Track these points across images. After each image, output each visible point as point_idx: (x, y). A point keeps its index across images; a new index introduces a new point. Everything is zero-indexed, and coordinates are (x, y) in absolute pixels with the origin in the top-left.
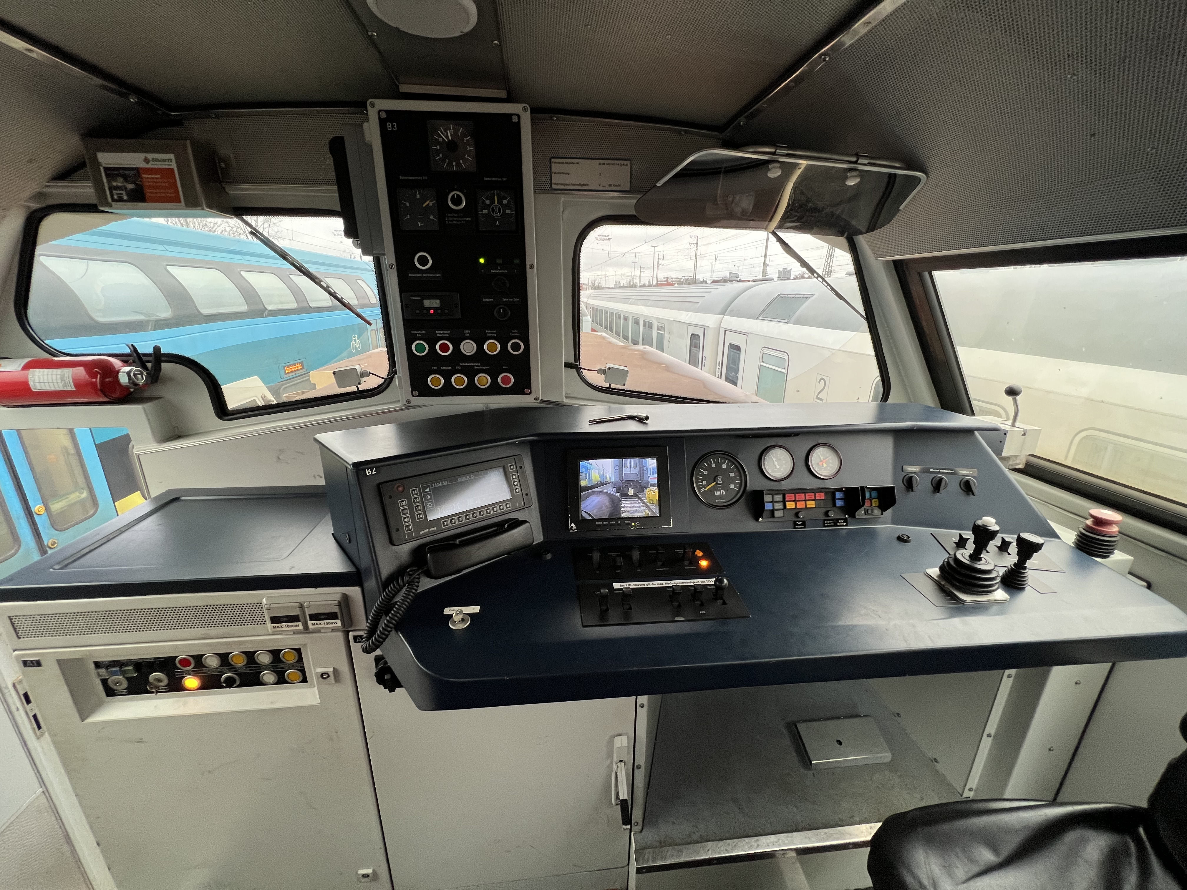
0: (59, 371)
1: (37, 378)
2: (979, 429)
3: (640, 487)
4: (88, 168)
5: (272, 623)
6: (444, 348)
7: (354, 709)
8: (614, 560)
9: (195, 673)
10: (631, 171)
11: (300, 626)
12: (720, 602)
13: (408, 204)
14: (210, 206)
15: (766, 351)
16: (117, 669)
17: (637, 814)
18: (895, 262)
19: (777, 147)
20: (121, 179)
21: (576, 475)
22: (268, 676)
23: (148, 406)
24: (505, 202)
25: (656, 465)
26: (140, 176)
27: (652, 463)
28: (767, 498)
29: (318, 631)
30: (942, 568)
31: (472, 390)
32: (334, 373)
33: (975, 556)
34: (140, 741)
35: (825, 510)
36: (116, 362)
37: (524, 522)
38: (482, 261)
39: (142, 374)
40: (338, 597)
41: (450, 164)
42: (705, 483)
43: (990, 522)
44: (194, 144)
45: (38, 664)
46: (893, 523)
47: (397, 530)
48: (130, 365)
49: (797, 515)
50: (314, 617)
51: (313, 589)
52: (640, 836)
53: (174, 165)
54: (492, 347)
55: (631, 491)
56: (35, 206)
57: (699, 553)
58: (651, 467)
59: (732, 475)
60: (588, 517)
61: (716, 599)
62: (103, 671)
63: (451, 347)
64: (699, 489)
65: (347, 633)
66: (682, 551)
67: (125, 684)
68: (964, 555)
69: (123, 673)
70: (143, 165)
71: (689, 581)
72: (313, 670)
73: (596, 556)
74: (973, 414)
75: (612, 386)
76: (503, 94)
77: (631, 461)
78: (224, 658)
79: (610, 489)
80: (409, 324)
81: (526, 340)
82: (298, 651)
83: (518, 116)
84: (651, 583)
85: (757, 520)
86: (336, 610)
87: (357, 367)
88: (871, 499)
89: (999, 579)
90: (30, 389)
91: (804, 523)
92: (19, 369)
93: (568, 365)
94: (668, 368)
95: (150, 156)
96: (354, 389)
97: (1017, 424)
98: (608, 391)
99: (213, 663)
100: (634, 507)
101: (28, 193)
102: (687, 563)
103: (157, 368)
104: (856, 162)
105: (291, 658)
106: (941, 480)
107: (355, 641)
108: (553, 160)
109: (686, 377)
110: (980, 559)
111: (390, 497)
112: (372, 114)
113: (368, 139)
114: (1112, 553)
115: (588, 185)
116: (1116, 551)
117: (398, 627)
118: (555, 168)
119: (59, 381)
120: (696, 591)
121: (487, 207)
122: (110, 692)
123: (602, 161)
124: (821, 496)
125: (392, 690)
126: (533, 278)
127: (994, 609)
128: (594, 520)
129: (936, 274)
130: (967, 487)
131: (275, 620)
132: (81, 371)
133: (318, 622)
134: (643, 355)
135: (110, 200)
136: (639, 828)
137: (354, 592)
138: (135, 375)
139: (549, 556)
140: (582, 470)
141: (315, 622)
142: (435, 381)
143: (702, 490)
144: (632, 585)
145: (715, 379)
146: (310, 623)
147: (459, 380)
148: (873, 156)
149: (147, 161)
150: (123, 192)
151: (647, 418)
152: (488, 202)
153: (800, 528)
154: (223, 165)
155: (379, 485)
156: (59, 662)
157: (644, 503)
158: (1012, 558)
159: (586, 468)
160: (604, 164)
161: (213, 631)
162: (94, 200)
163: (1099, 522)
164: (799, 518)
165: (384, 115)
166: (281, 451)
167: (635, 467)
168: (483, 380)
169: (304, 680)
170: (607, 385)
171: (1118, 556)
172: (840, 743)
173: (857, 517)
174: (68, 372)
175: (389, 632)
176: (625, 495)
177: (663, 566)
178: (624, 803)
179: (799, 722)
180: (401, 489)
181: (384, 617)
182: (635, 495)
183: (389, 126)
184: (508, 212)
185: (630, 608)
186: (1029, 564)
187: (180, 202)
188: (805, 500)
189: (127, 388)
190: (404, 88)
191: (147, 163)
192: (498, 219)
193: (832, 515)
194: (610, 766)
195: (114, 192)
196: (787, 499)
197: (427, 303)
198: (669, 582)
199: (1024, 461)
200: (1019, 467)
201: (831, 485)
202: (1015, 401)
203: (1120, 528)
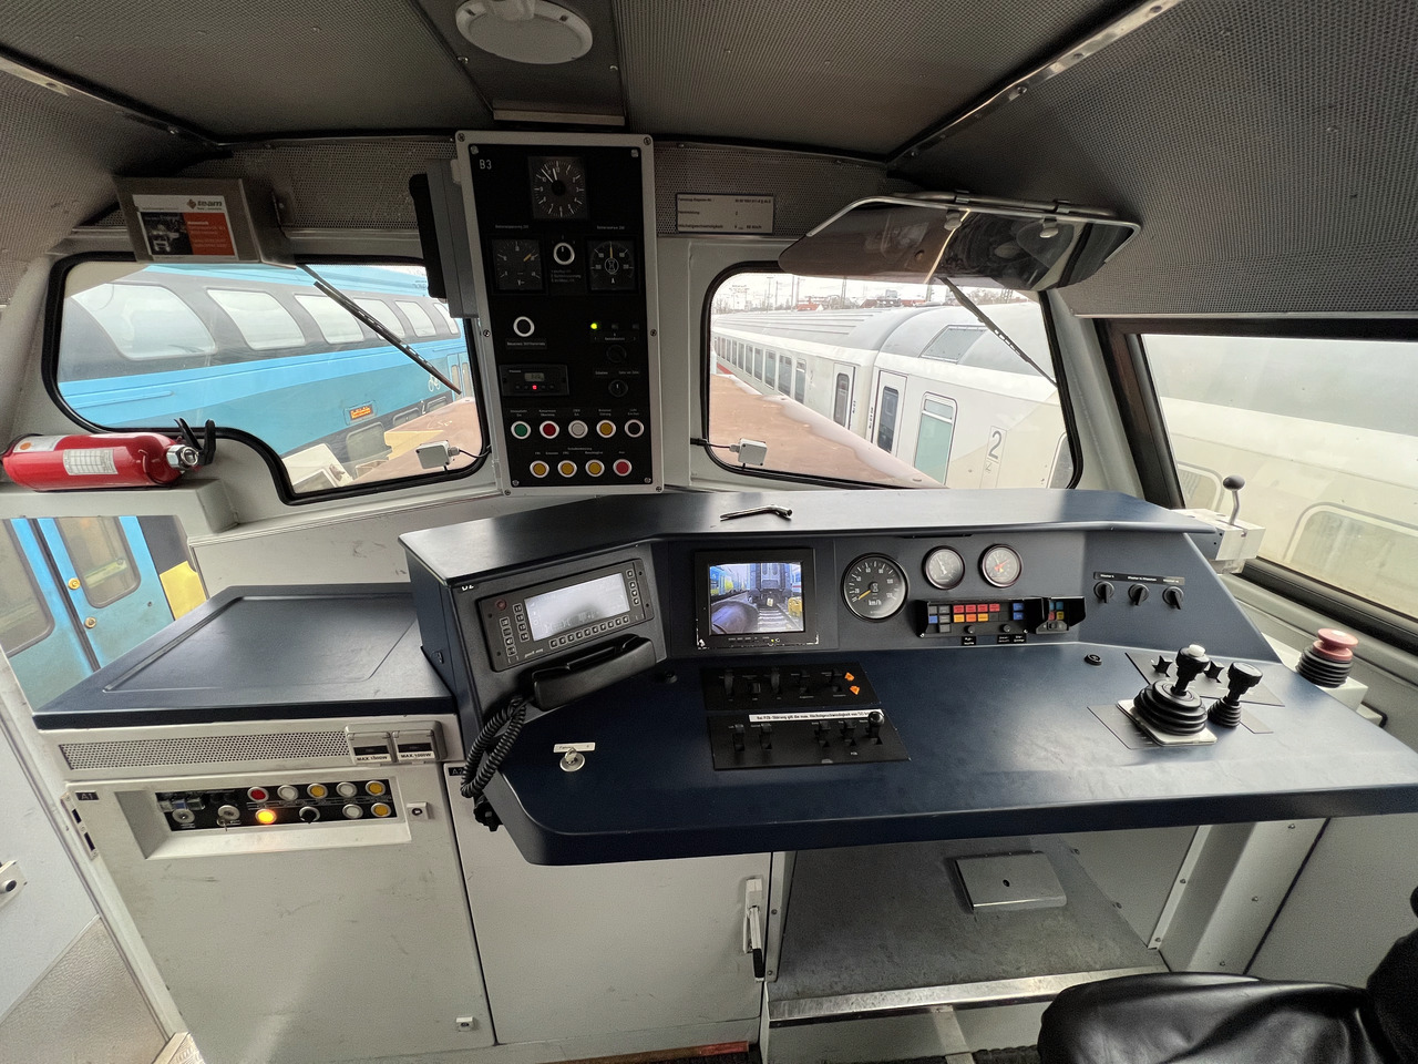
0: (97, 452)
1: (73, 459)
2: (1189, 531)
3: (781, 594)
4: (122, 211)
5: (357, 754)
6: (549, 430)
7: (450, 848)
8: (750, 685)
9: (269, 806)
10: (775, 209)
11: (389, 758)
12: (874, 740)
13: (505, 258)
14: (269, 257)
15: (929, 397)
16: (182, 801)
17: (771, 962)
18: (1095, 320)
19: (957, 194)
20: (161, 227)
21: (705, 582)
22: (352, 810)
23: (202, 490)
24: (622, 255)
25: (799, 570)
26: (184, 223)
27: (795, 569)
28: (932, 610)
29: (409, 763)
30: (1137, 700)
31: (582, 479)
32: (418, 451)
33: (1179, 690)
34: (211, 880)
35: (1000, 623)
36: (162, 439)
37: (646, 640)
38: (594, 326)
39: (193, 454)
40: (431, 726)
41: (556, 210)
42: (858, 591)
43: (1198, 651)
44: (247, 181)
45: (94, 796)
46: (1081, 639)
47: (499, 654)
48: (179, 443)
49: (966, 629)
50: (403, 748)
51: (402, 716)
52: (773, 985)
53: (224, 209)
54: (606, 429)
55: (770, 602)
56: (61, 255)
57: (849, 677)
58: (794, 573)
59: (890, 581)
60: (719, 632)
61: (869, 737)
62: (166, 803)
63: (558, 429)
64: (850, 599)
65: (441, 765)
66: (829, 674)
67: (192, 818)
68: (1165, 685)
69: (191, 806)
70: (188, 209)
71: (837, 713)
72: (403, 804)
73: (729, 680)
74: (1183, 506)
75: (747, 465)
76: (619, 121)
77: (770, 565)
78: (302, 790)
79: (745, 599)
80: (507, 403)
81: (646, 418)
82: (386, 782)
83: (639, 150)
84: (793, 715)
85: (918, 635)
86: (429, 740)
87: (444, 444)
88: (1055, 610)
89: (1206, 717)
90: (63, 472)
91: (974, 639)
92: (52, 449)
93: (695, 442)
94: (812, 430)
95: (196, 198)
96: (442, 469)
97: (1237, 522)
98: (742, 471)
99: (290, 795)
100: (773, 620)
101: (52, 242)
102: (835, 689)
103: (211, 445)
104: (1053, 212)
105: (379, 791)
106: (1141, 589)
107: (451, 774)
108: (680, 196)
109: (834, 442)
110: (1184, 694)
111: (490, 616)
112: (462, 149)
113: (456, 179)
114: (1343, 682)
115: (721, 227)
116: (1348, 679)
117: (501, 770)
118: (682, 206)
119: (99, 463)
120: (844, 728)
121: (601, 261)
122: (175, 826)
123: (739, 198)
124: (996, 608)
125: (493, 829)
126: (655, 347)
127: (1197, 752)
128: (726, 635)
129: (1146, 337)
130: (1172, 599)
131: (359, 751)
132: (123, 451)
133: (409, 754)
134: (781, 410)
135: (150, 253)
136: (773, 977)
137: (449, 720)
138: (186, 455)
139: (674, 679)
140: (713, 576)
141: (406, 754)
142: (538, 468)
143: (855, 599)
144: (772, 717)
145: (866, 443)
146: (399, 754)
147: (567, 468)
148: (1075, 206)
149: (192, 204)
150: (166, 243)
151: (790, 513)
152: (601, 255)
153: (969, 645)
154: (281, 206)
155: (477, 602)
156: (116, 794)
157: (784, 614)
158: (1221, 689)
159: (717, 574)
160: (741, 201)
161: (290, 762)
162: (130, 248)
163: (1330, 645)
164: (968, 632)
165: (475, 150)
166: (359, 543)
167: (775, 573)
168: (595, 467)
169: (393, 814)
170: (741, 465)
171: (1350, 684)
172: (1007, 883)
173: (1038, 632)
174: (108, 452)
175: (492, 774)
176: (763, 606)
177: (808, 692)
178: (756, 952)
179: (959, 858)
180: (502, 605)
181: (485, 754)
182: (775, 607)
183: (482, 164)
184: (626, 267)
185: (770, 747)
186: (1241, 697)
187: (233, 254)
188: (976, 613)
189: (177, 470)
190: (500, 115)
191: (193, 207)
192: (613, 276)
193: (1008, 630)
194: (742, 912)
195: (155, 242)
196: (955, 611)
197: (528, 377)
198: (814, 714)
199: (1242, 564)
200: (1237, 571)
201: (1009, 595)
202: (1236, 495)
203: (1355, 654)
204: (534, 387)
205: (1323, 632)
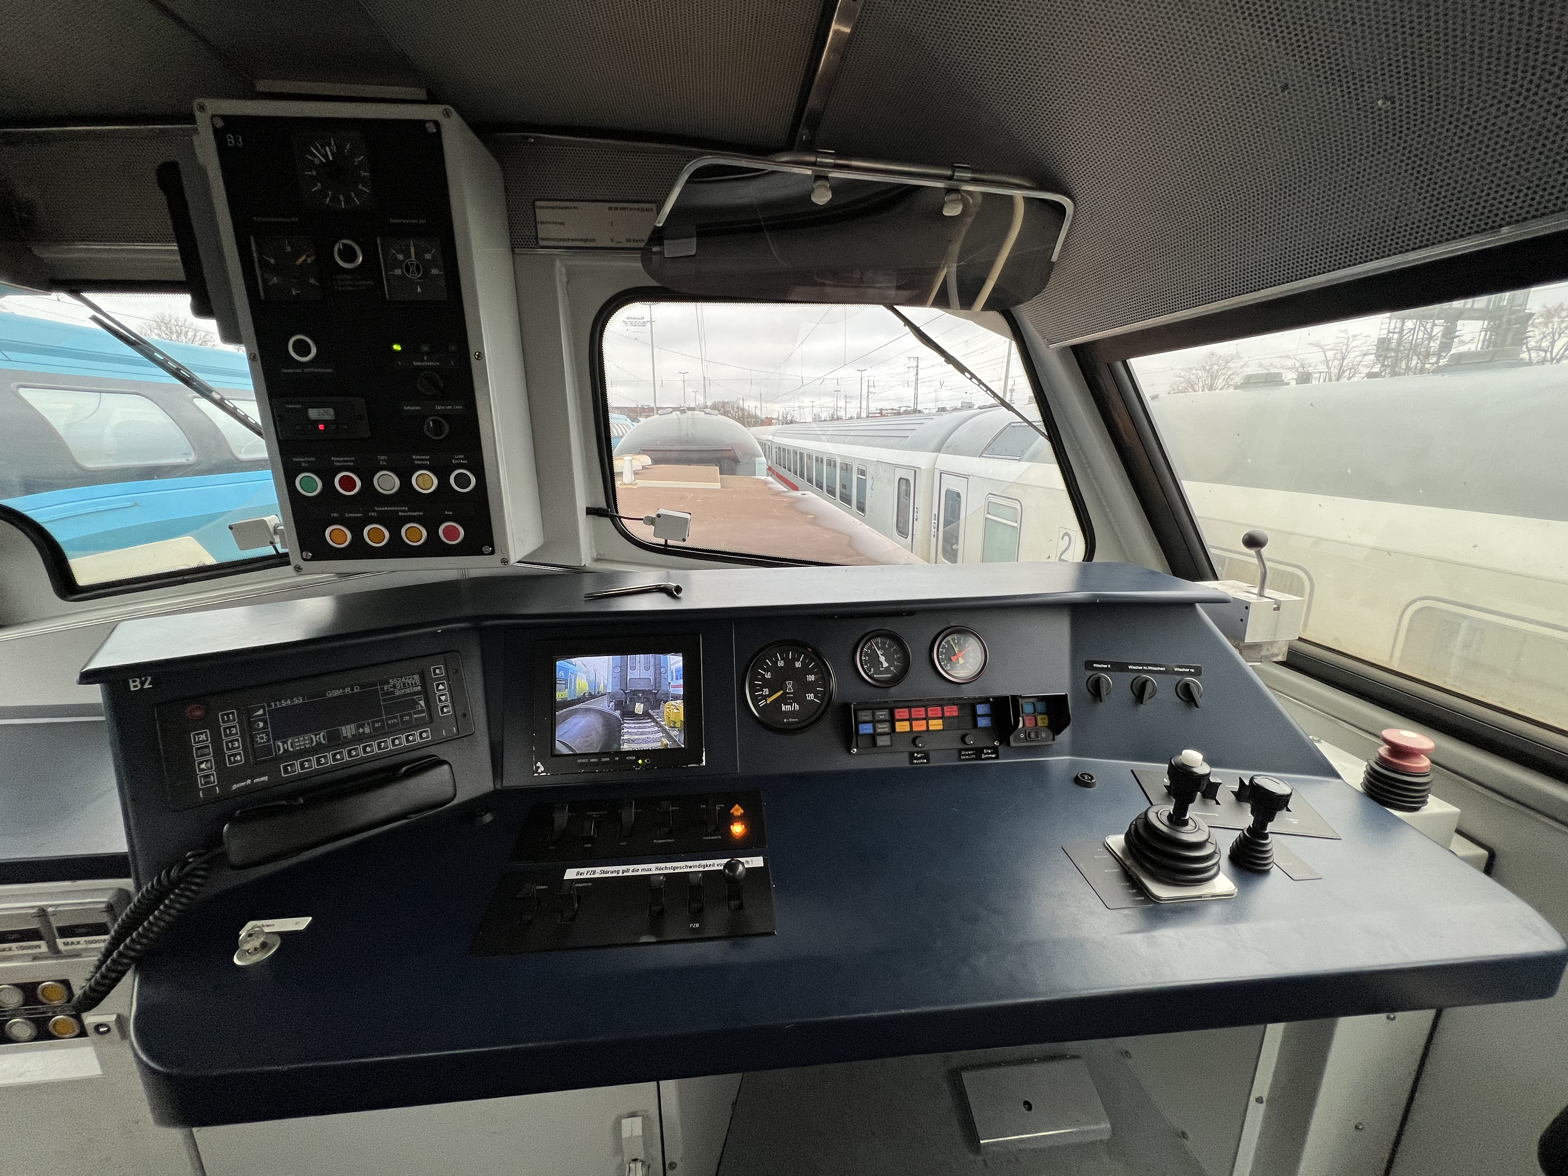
2: (1204, 602)
3: (654, 700)
6: (348, 483)
11: (43, 947)
12: (734, 903)
13: (272, 261)
15: (992, 499)
21: (550, 683)
22: (19, 1027)
24: (428, 256)
25: (681, 663)
27: (675, 661)
28: (864, 715)
30: (1129, 836)
31: (397, 549)
32: (231, 528)
33: (1178, 819)
35: (961, 732)
37: (445, 763)
38: (397, 347)
40: (107, 897)
41: (335, 199)
42: (766, 691)
43: (1195, 759)
46: (1073, 755)
49: (914, 742)
50: (66, 932)
54: (425, 482)
55: (639, 708)
57: (737, 810)
58: (673, 668)
59: (811, 678)
60: (566, 751)
61: (730, 898)
63: (359, 483)
64: (755, 700)
68: (1159, 817)
71: (697, 863)
74: (1215, 576)
75: (670, 542)
76: (421, 93)
77: (640, 658)
79: (605, 705)
81: (479, 469)
82: (67, 984)
83: (437, 124)
84: (631, 867)
85: (848, 751)
86: (105, 918)
87: (266, 518)
88: (1035, 712)
91: (926, 755)
93: (593, 512)
97: (1268, 592)
98: (665, 550)
100: (642, 734)
102: (709, 829)
104: (951, 178)
105: (57, 997)
106: (1145, 683)
108: (538, 203)
110: (1186, 823)
112: (203, 121)
113: (201, 159)
114: (1424, 802)
115: (594, 240)
116: (1431, 798)
118: (541, 215)
121: (399, 264)
123: (613, 205)
124: (952, 711)
127: (1216, 910)
128: (575, 756)
129: (1132, 362)
130: (1187, 695)
133: (75, 939)
139: (488, 818)
140: (560, 674)
141: (69, 940)
142: (337, 535)
143: (762, 703)
144: (598, 872)
146: (60, 942)
147: (376, 534)
151: (678, 589)
152: (400, 257)
153: (921, 763)
154: (25, 215)
157: (660, 726)
159: (566, 670)
160: (616, 209)
163: (1398, 751)
164: (916, 746)
165: (220, 124)
167: (647, 669)
168: (415, 533)
169: (82, 1033)
170: (662, 541)
171: (1434, 806)
172: (1028, 1106)
173: (1013, 744)
176: (629, 714)
177: (668, 834)
179: (964, 1069)
180: (200, 713)
182: (646, 715)
183: (230, 139)
184: (435, 271)
185: (573, 918)
186: (1270, 827)
188: (926, 719)
190: (262, 86)
192: (418, 284)
193: (971, 741)
194: (621, 1168)
196: (897, 717)
197: (314, 413)
198: (663, 865)
199: (1285, 649)
200: (1280, 658)
201: (969, 693)
202: (1260, 556)
203: (1433, 762)
204: (321, 427)
205: (1387, 734)
